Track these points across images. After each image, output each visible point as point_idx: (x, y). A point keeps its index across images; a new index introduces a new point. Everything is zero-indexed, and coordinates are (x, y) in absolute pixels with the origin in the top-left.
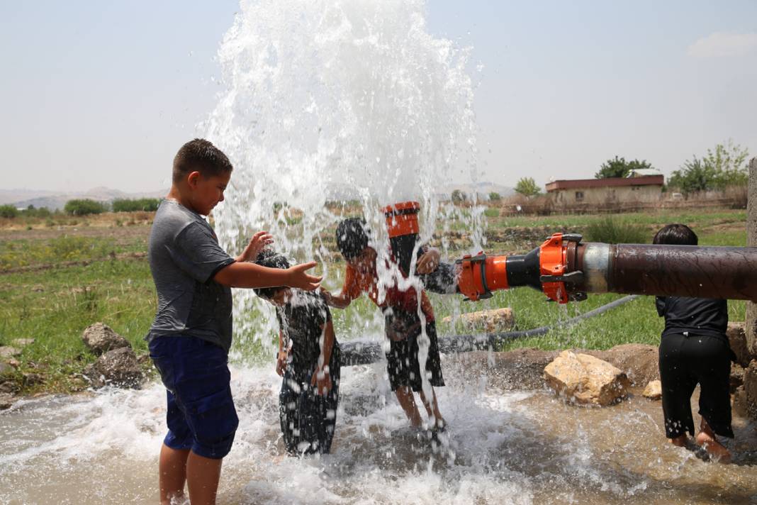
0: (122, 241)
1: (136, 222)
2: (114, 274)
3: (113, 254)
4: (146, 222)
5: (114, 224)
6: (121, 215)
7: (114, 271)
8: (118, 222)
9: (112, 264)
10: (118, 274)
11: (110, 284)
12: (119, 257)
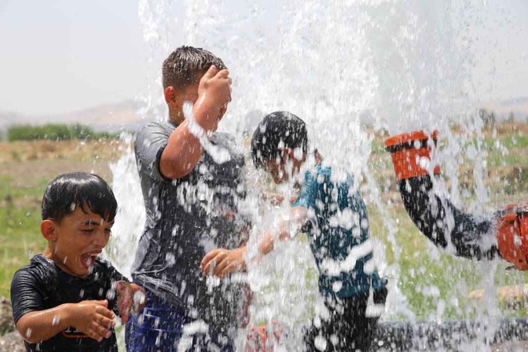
0: (20, 182)
1: (40, 155)
2: (11, 227)
3: (9, 199)
4: (52, 156)
5: (9, 158)
6: (18, 146)
7: (11, 222)
8: (15, 156)
9: (9, 213)
10: (17, 227)
11: (6, 241)
12: (17, 202)
